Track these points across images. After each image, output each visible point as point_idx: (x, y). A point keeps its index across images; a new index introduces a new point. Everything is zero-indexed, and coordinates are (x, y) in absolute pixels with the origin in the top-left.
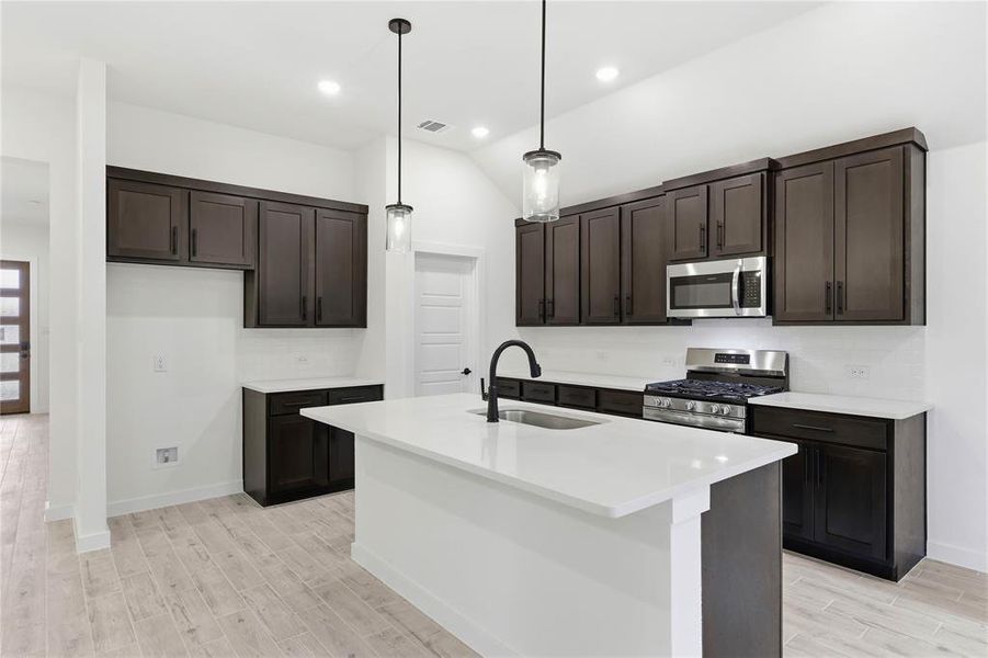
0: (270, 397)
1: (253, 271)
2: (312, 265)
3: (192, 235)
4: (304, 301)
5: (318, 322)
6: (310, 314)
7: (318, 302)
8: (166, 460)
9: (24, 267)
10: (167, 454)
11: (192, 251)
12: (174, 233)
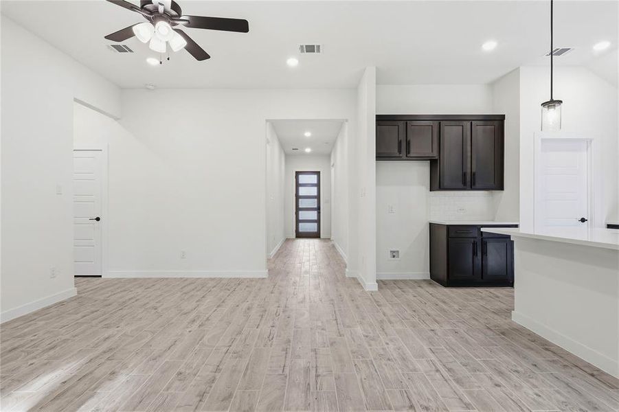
0: (449, 227)
1: (437, 160)
2: (469, 154)
3: (408, 144)
4: (464, 175)
5: (473, 187)
6: (468, 182)
7: (473, 175)
8: (394, 257)
9: (318, 173)
10: (394, 254)
11: (408, 152)
12: (400, 143)
